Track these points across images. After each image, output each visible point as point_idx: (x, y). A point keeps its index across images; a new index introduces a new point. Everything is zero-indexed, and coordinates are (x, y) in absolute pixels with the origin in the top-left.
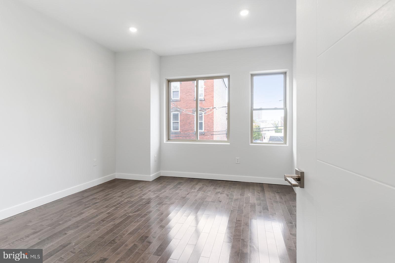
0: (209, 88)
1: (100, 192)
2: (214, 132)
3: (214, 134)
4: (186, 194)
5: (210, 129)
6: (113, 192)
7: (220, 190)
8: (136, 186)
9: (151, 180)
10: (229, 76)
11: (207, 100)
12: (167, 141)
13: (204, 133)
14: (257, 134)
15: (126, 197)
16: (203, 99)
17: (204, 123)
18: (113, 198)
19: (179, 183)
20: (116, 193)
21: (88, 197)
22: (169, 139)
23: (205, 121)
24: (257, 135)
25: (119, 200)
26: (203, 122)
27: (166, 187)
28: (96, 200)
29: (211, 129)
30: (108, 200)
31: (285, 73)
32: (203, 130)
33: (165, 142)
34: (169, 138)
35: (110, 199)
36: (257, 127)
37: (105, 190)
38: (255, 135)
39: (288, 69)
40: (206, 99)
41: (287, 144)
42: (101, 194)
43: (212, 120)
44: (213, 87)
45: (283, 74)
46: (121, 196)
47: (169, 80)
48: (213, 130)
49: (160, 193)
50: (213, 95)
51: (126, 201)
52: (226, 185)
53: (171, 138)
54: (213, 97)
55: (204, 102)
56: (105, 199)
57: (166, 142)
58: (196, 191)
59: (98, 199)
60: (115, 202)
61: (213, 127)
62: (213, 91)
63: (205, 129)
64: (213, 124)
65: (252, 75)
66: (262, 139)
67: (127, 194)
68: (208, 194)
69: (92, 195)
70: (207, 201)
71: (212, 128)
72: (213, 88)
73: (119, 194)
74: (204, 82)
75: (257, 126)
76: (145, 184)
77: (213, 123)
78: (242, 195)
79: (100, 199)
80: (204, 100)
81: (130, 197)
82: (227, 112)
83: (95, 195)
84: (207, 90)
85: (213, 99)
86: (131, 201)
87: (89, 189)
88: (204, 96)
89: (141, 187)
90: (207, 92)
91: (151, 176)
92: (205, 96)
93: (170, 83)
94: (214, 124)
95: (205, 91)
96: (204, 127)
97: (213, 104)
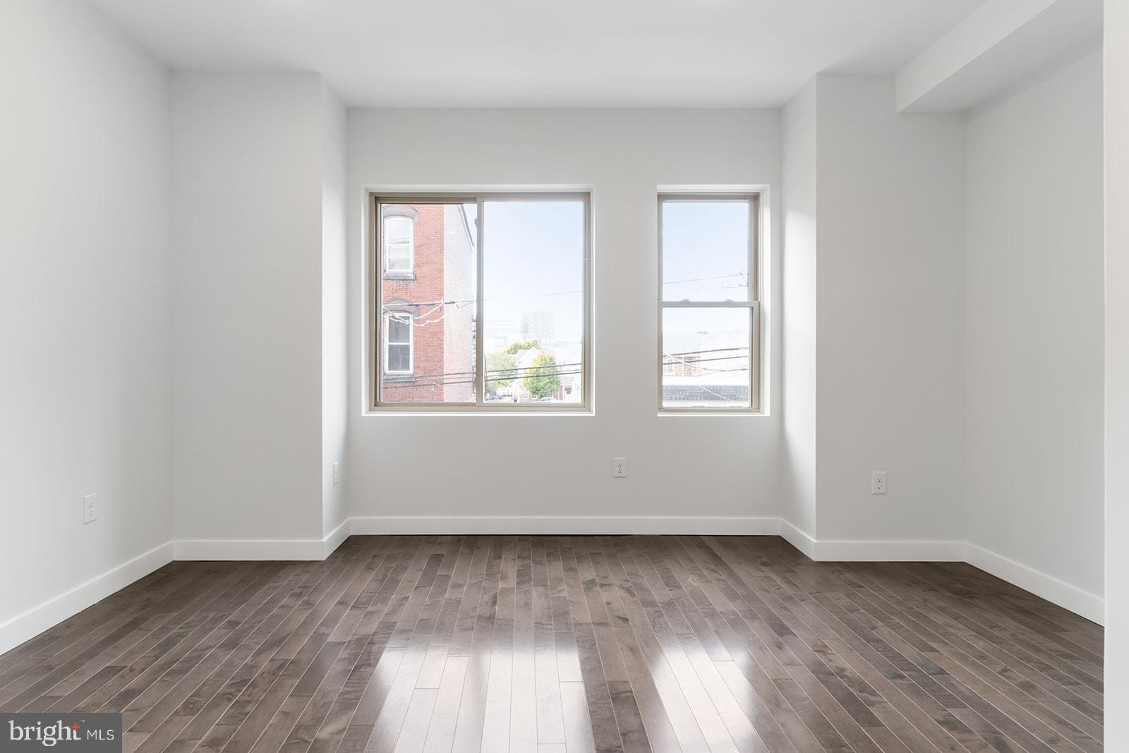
0: (430, 242)
1: (128, 632)
2: (445, 377)
3: (445, 381)
4: (487, 603)
5: (432, 366)
6: (189, 626)
7: (588, 572)
8: (276, 588)
9: (323, 556)
10: (588, 193)
11: (422, 279)
12: (370, 410)
13: (415, 378)
14: (548, 380)
15: (258, 643)
16: (412, 276)
17: (415, 349)
18: (199, 657)
19: (437, 559)
20: (205, 631)
21: (74, 666)
22: (376, 404)
23: (415, 343)
24: (547, 383)
25: (230, 664)
26: (411, 344)
27: (395, 582)
28: (122, 677)
29: (436, 365)
30: (182, 672)
31: (755, 198)
32: (411, 371)
33: (364, 414)
34: (378, 400)
35: (190, 661)
36: (548, 360)
37: (144, 619)
38: (542, 384)
39: (769, 185)
40: (421, 277)
41: (761, 409)
42: (135, 641)
43: (439, 339)
44: (443, 242)
45: (748, 201)
46: (232, 644)
47: (376, 193)
48: (443, 369)
49: (387, 609)
50: (442, 265)
51: (265, 664)
52: (595, 552)
53: (382, 401)
54: (441, 271)
55: (412, 284)
56: (163, 667)
57: (367, 413)
58: (512, 582)
59: (131, 670)
60: (218, 675)
61: (441, 361)
62: (442, 252)
63: (415, 367)
64: (443, 352)
65: (662, 197)
66: (561, 395)
67: (253, 627)
68: (560, 595)
69: (90, 654)
70: (581, 624)
71: (438, 365)
72: (441, 244)
73: (220, 633)
74: (414, 224)
75: (546, 356)
76: (309, 575)
77: (443, 348)
78: (671, 583)
79: (138, 668)
80: (415, 279)
81: (278, 642)
82: (475, 318)
83: (108, 650)
84: (422, 248)
85: (441, 278)
86: (287, 660)
87: (68, 623)
88: (414, 267)
89: (297, 590)
90: (422, 254)
91: (325, 539)
92: (417, 266)
93: (379, 205)
94: (445, 351)
95: (416, 253)
96: (414, 361)
97: (443, 292)
